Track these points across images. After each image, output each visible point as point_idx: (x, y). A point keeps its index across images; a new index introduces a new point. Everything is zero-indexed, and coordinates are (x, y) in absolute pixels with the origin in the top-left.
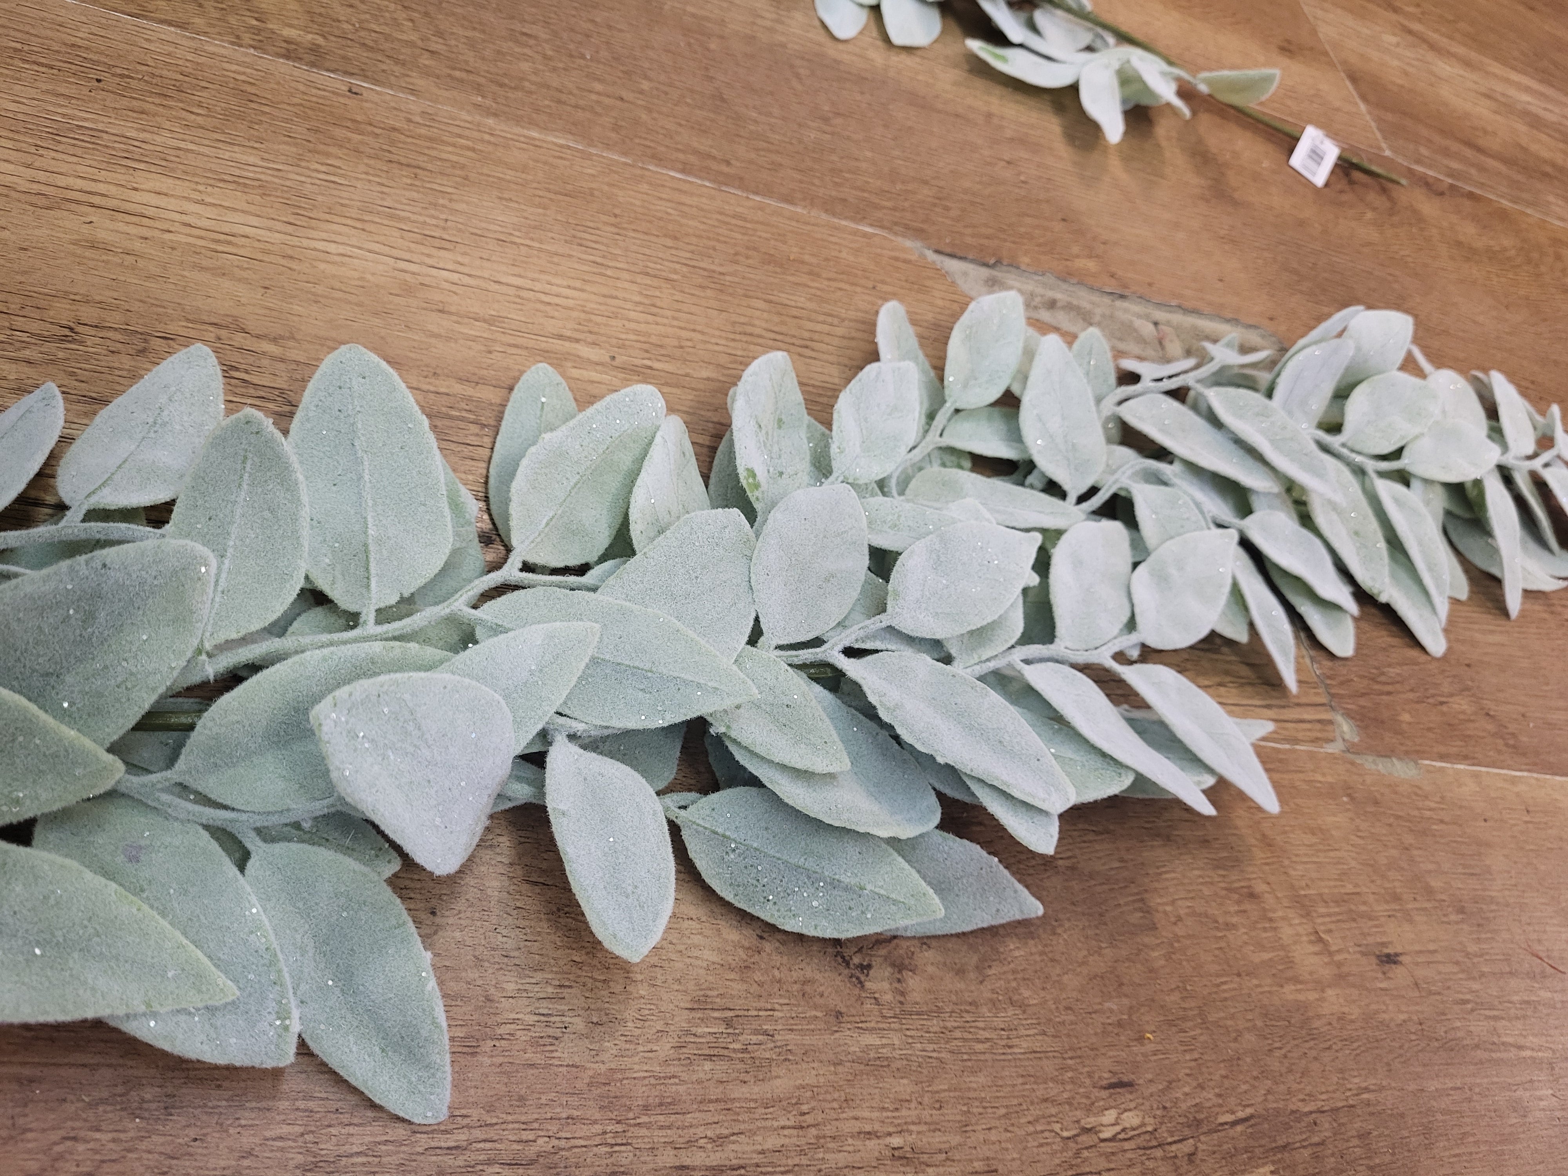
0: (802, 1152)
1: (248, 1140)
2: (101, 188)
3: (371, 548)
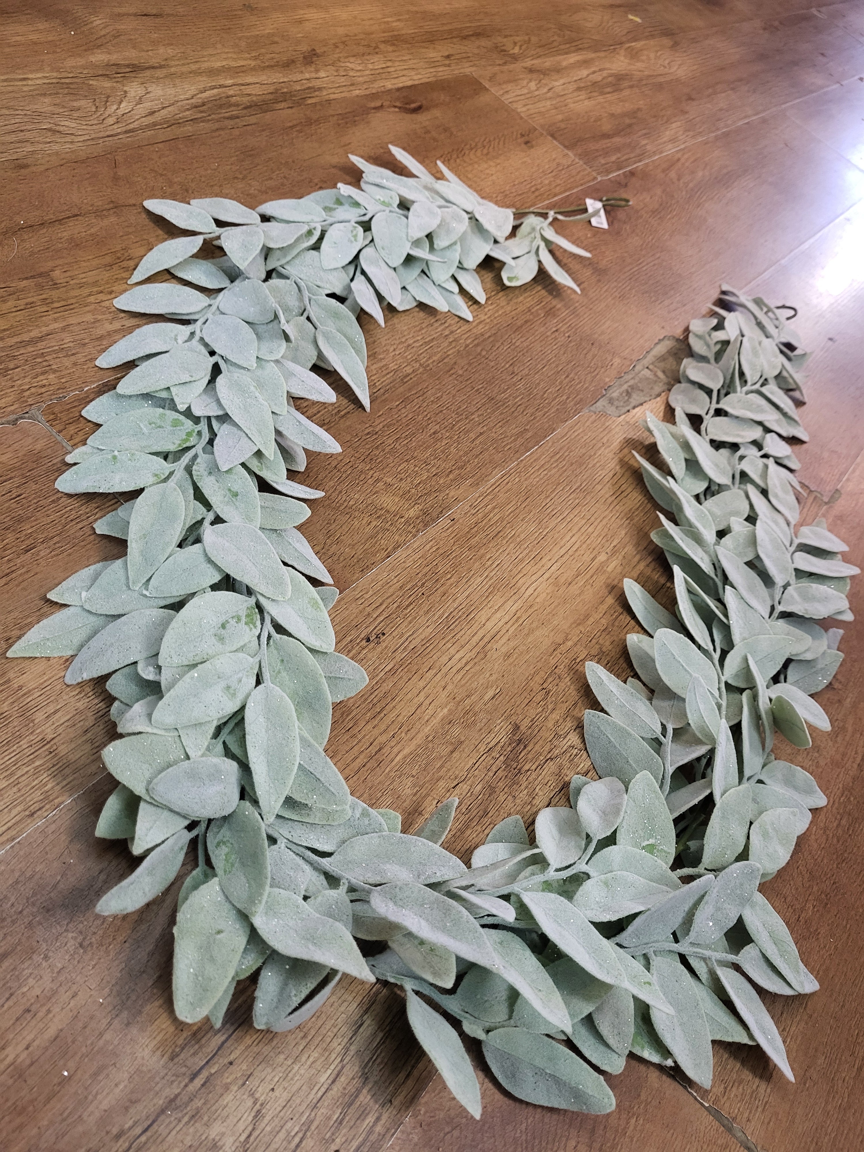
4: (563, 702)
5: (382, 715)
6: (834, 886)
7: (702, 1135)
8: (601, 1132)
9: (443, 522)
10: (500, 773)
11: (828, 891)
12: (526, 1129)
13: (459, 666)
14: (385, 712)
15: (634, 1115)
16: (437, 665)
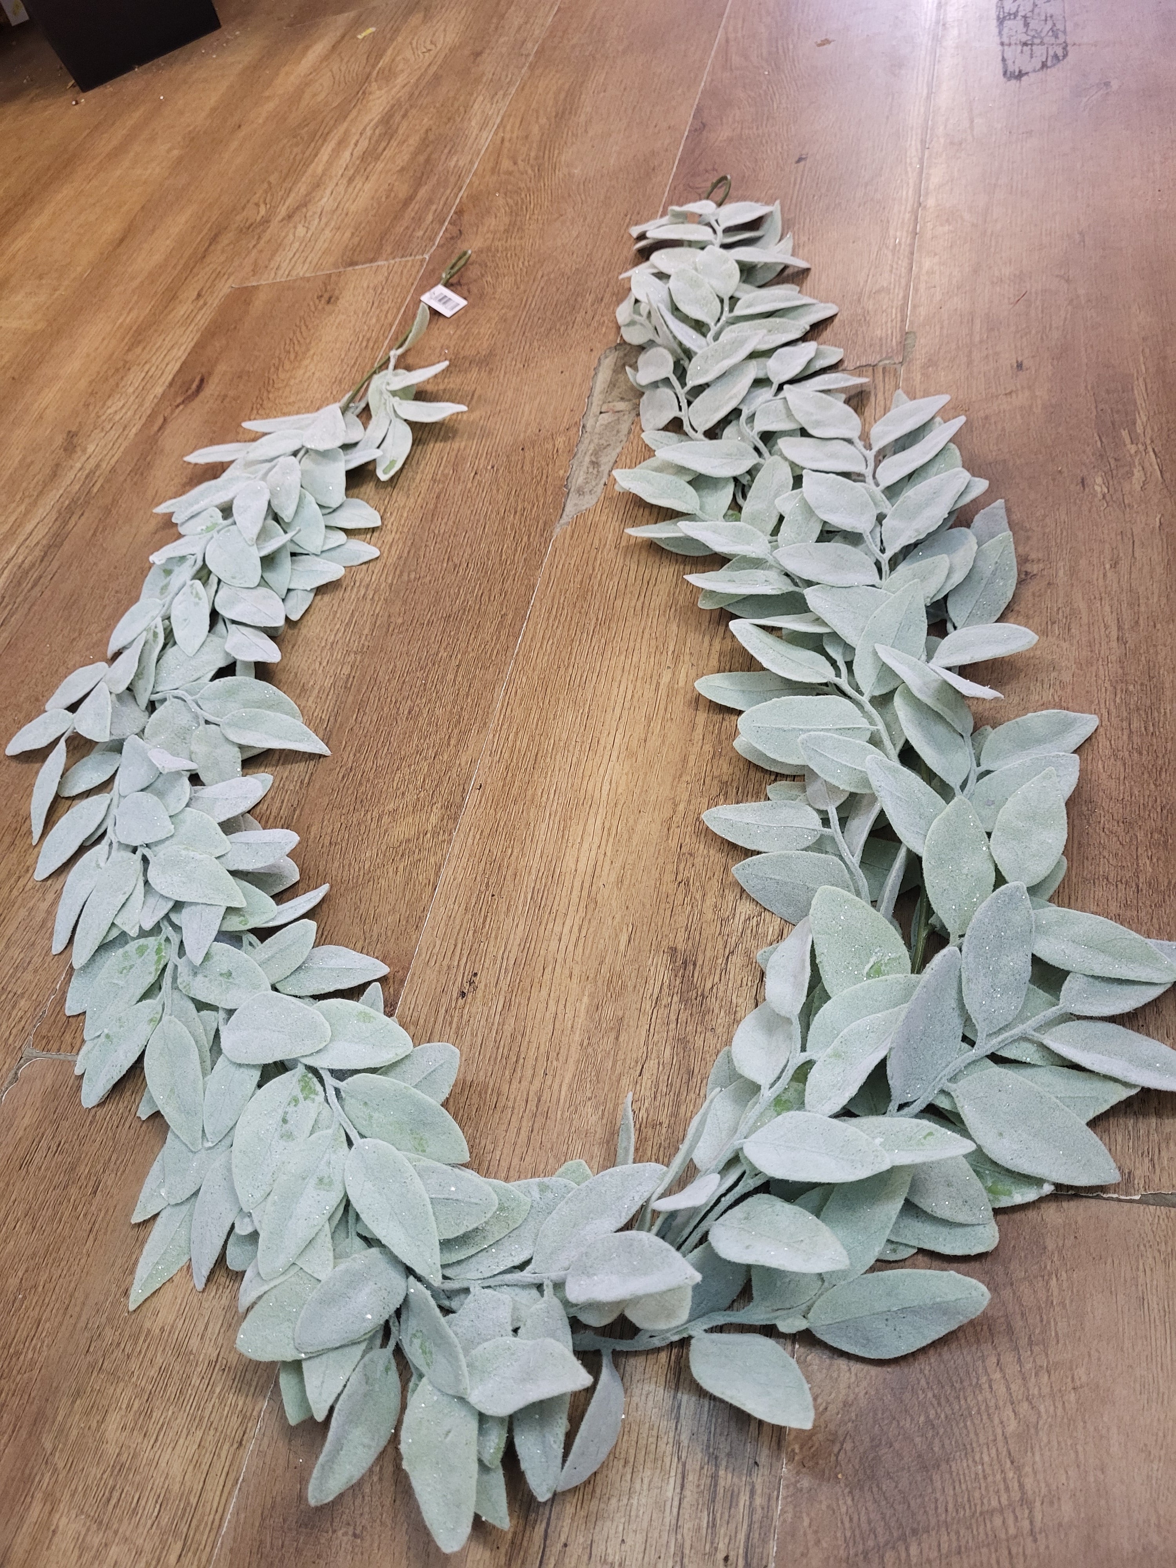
0: (1112, 599)
1: (1104, 776)
2: (577, 884)
3: (838, 727)
4: (710, 878)
5: (522, 1061)
6: (1165, 812)
7: (1151, 1236)
8: (1021, 1323)
9: (472, 798)
10: (683, 1017)
11: (1159, 824)
12: (928, 1383)
13: (573, 939)
14: (523, 1056)
15: (1050, 1274)
16: (550, 958)
